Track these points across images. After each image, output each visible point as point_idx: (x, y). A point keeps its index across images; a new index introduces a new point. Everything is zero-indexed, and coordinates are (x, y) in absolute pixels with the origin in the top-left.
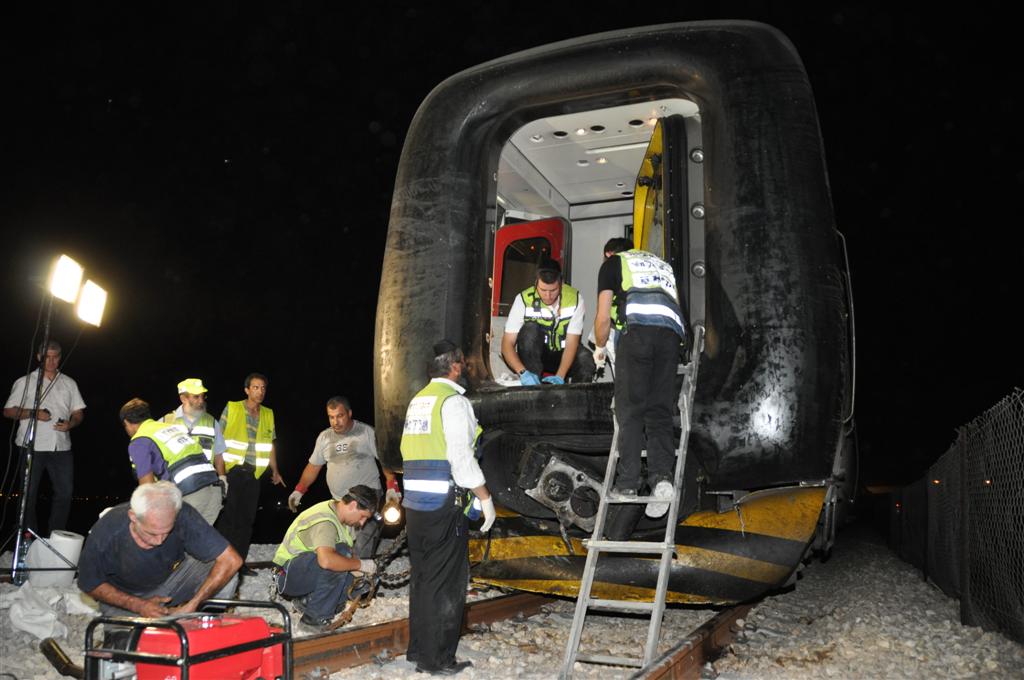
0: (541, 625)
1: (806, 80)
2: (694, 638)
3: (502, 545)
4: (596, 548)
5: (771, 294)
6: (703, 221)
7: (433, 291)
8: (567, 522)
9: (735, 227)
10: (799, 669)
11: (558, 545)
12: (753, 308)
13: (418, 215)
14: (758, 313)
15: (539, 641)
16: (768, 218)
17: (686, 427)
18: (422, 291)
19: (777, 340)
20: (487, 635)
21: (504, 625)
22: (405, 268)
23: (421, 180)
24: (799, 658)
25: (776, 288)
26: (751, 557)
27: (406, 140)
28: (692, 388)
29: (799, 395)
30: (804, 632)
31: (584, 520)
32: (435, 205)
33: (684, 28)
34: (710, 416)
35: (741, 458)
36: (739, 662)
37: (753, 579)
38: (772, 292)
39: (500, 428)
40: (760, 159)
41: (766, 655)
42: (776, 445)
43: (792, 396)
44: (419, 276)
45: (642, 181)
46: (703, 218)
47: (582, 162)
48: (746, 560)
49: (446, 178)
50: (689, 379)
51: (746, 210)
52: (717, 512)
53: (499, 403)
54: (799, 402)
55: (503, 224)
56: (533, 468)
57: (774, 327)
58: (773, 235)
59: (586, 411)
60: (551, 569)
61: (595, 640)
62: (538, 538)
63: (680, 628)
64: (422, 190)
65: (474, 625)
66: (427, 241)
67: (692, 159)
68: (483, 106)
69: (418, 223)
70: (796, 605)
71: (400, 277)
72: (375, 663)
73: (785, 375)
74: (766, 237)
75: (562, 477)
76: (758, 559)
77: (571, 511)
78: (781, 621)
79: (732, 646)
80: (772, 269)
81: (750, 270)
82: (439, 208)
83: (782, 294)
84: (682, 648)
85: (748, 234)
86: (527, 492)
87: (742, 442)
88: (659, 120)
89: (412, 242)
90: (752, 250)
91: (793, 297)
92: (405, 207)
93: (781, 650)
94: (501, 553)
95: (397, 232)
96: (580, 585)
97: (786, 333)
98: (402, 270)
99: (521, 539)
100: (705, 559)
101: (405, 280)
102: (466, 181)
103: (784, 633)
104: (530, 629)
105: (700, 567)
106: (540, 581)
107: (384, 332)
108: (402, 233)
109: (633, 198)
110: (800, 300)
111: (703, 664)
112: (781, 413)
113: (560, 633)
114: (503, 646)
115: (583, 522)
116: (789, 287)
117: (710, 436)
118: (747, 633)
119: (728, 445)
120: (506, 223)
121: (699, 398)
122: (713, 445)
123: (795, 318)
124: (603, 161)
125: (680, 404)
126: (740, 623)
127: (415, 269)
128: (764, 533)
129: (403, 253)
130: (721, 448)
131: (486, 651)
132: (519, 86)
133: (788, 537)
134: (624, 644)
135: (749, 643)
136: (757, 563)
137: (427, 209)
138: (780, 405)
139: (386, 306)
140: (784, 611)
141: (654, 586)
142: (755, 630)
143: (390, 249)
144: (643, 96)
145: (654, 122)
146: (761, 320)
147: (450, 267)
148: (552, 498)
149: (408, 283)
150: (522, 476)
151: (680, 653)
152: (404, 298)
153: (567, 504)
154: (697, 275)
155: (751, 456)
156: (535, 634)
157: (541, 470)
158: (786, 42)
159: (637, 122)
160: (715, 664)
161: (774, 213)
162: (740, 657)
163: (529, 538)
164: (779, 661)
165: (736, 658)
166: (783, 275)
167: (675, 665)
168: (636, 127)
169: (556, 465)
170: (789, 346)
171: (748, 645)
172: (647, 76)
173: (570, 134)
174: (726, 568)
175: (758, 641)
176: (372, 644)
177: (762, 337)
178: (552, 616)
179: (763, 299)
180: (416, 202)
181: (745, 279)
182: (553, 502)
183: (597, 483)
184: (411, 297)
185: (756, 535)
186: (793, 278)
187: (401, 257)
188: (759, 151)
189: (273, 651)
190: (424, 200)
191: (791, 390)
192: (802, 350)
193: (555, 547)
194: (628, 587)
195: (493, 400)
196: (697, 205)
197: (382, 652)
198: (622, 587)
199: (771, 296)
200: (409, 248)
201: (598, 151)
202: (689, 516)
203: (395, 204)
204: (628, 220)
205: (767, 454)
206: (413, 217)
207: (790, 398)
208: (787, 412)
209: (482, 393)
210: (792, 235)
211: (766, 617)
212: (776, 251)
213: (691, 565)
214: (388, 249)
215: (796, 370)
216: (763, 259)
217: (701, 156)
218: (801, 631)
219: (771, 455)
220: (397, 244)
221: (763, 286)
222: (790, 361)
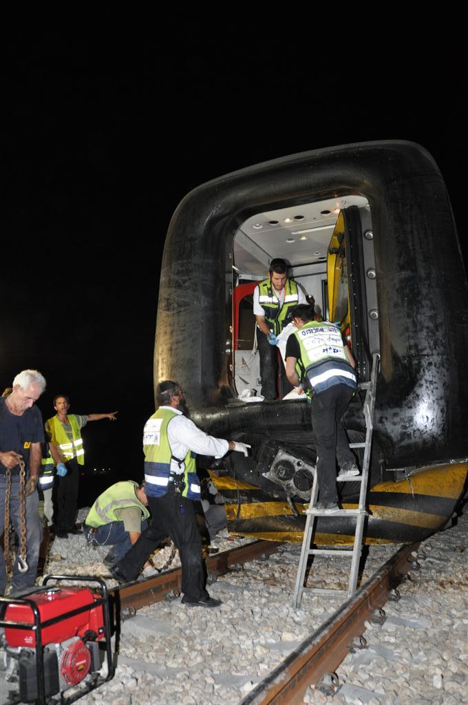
0: (278, 562)
1: (442, 181)
2: (383, 572)
3: (248, 508)
4: (312, 515)
5: (424, 332)
6: (375, 281)
7: (192, 338)
8: (292, 494)
9: (397, 286)
10: (456, 591)
11: (287, 507)
12: (412, 342)
13: (179, 286)
14: (416, 346)
15: (277, 575)
16: (420, 280)
17: (370, 427)
18: (184, 339)
19: (430, 364)
20: (241, 573)
21: (253, 564)
22: (172, 323)
23: (180, 262)
24: (456, 581)
25: (427, 328)
26: (419, 511)
27: (168, 234)
28: (373, 399)
29: (447, 402)
30: (459, 558)
31: (303, 492)
32: (190, 279)
33: (355, 148)
34: (386, 418)
35: (409, 446)
36: (414, 586)
37: (422, 526)
38: (425, 330)
39: (243, 431)
40: (413, 237)
41: (433, 579)
42: (433, 437)
43: (442, 402)
44: (182, 328)
45: (331, 251)
46: (374, 278)
47: (289, 240)
48: (416, 513)
49: (196, 259)
50: (369, 393)
51: (404, 274)
52: (395, 482)
53: (241, 414)
54: (447, 406)
55: (237, 285)
56: (267, 457)
57: (428, 355)
58: (424, 291)
59: (301, 417)
60: (282, 525)
61: (315, 573)
62: (273, 503)
63: (373, 559)
64: (180, 269)
65: (232, 566)
66: (186, 304)
67: (366, 238)
68: (219, 208)
69: (179, 291)
70: (453, 536)
71: (169, 330)
72: (166, 600)
73: (437, 388)
74: (419, 293)
75: (286, 464)
76: (424, 512)
77: (294, 486)
78: (443, 550)
79: (409, 573)
80: (424, 316)
81: (409, 316)
82: (192, 281)
83: (432, 331)
84: (374, 582)
85: (407, 291)
86: (264, 474)
87: (409, 436)
88: (341, 210)
89: (176, 305)
90: (410, 303)
91: (440, 334)
92: (169, 281)
93: (443, 575)
94: (248, 514)
95: (165, 298)
96: (303, 535)
97: (436, 359)
98: (170, 325)
99: (261, 504)
100: (388, 514)
101: (172, 332)
102: (210, 261)
103: (445, 560)
104: (270, 566)
105: (384, 519)
106: (275, 533)
107: (160, 368)
108: (168, 299)
109: (326, 261)
110: (445, 336)
111: (390, 590)
112: (435, 414)
113: (291, 568)
114: (253, 581)
115: (302, 494)
116: (437, 327)
117: (387, 432)
118: (419, 561)
119: (399, 438)
120: (240, 283)
121: (378, 406)
122: (389, 438)
123: (442, 348)
124: (304, 238)
125: (364, 412)
126: (414, 554)
127: (178, 324)
128: (427, 494)
129: (169, 313)
130: (395, 440)
131: (241, 586)
132: (242, 194)
133: (444, 496)
134: (336, 575)
135: (421, 570)
136: (423, 515)
137: (185, 281)
138: (434, 410)
139: (160, 350)
140: (445, 541)
141: (353, 534)
142: (424, 559)
143: (161, 311)
144: (329, 196)
145: (338, 211)
146: (418, 350)
147: (202, 321)
148: (280, 478)
149: (175, 334)
150: (260, 463)
151: (373, 585)
152: (172, 344)
153: (292, 482)
154: (373, 317)
155: (416, 444)
156: (273, 570)
157: (272, 460)
158: (426, 154)
159: (327, 212)
160: (397, 589)
161: (424, 276)
162: (415, 582)
163: (266, 503)
164: (442, 584)
165: (412, 583)
166: (432, 318)
167: (370, 594)
168: (325, 215)
169: (282, 456)
170: (439, 368)
171: (421, 572)
172: (332, 182)
173: (280, 222)
174: (403, 519)
175: (427, 568)
176: (163, 587)
177: (420, 362)
178: (285, 554)
179: (419, 336)
180: (176, 277)
181: (407, 323)
182: (282, 481)
183: (310, 467)
184: (177, 343)
185: (423, 496)
186: (439, 320)
187: (168, 316)
188: (412, 232)
189: (97, 612)
190: (182, 276)
191: (441, 398)
192: (448, 370)
193: (284, 509)
194: (336, 535)
195: (237, 413)
196: (371, 269)
197: (170, 592)
198: (331, 535)
199: (425, 334)
200: (174, 309)
201: (300, 232)
202: (375, 485)
203: (163, 279)
204: (324, 277)
205: (427, 443)
206: (175, 287)
207: (441, 404)
208: (440, 414)
209: (229, 408)
210: (437, 290)
211: (432, 548)
212: (428, 302)
213: (378, 518)
214: (159, 311)
215: (444, 384)
216: (418, 308)
217: (372, 235)
218: (456, 559)
219: (429, 444)
220: (165, 306)
221: (419, 327)
222: (440, 379)
